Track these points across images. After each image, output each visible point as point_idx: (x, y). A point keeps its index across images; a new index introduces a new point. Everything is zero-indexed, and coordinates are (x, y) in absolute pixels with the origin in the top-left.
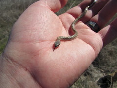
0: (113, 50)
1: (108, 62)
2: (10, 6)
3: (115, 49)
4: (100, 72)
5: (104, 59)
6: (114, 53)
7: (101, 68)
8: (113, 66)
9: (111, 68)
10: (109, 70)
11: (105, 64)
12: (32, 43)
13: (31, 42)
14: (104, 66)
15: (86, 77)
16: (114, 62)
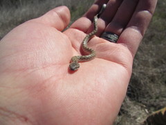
0: (155, 74)
1: (149, 92)
2: (8, 22)
3: (157, 72)
4: (140, 108)
5: (143, 89)
6: (157, 79)
7: (141, 102)
8: (157, 98)
9: (155, 101)
10: (152, 103)
11: (146, 96)
12: (31, 70)
13: (28, 69)
14: (145, 98)
15: (121, 117)
16: (158, 91)
